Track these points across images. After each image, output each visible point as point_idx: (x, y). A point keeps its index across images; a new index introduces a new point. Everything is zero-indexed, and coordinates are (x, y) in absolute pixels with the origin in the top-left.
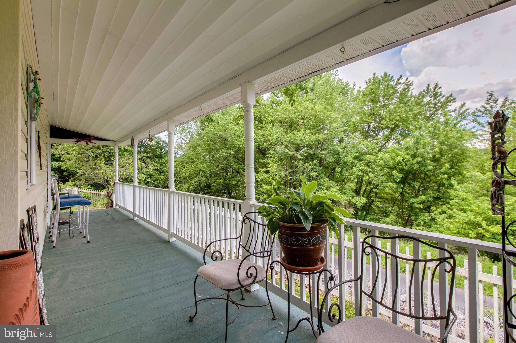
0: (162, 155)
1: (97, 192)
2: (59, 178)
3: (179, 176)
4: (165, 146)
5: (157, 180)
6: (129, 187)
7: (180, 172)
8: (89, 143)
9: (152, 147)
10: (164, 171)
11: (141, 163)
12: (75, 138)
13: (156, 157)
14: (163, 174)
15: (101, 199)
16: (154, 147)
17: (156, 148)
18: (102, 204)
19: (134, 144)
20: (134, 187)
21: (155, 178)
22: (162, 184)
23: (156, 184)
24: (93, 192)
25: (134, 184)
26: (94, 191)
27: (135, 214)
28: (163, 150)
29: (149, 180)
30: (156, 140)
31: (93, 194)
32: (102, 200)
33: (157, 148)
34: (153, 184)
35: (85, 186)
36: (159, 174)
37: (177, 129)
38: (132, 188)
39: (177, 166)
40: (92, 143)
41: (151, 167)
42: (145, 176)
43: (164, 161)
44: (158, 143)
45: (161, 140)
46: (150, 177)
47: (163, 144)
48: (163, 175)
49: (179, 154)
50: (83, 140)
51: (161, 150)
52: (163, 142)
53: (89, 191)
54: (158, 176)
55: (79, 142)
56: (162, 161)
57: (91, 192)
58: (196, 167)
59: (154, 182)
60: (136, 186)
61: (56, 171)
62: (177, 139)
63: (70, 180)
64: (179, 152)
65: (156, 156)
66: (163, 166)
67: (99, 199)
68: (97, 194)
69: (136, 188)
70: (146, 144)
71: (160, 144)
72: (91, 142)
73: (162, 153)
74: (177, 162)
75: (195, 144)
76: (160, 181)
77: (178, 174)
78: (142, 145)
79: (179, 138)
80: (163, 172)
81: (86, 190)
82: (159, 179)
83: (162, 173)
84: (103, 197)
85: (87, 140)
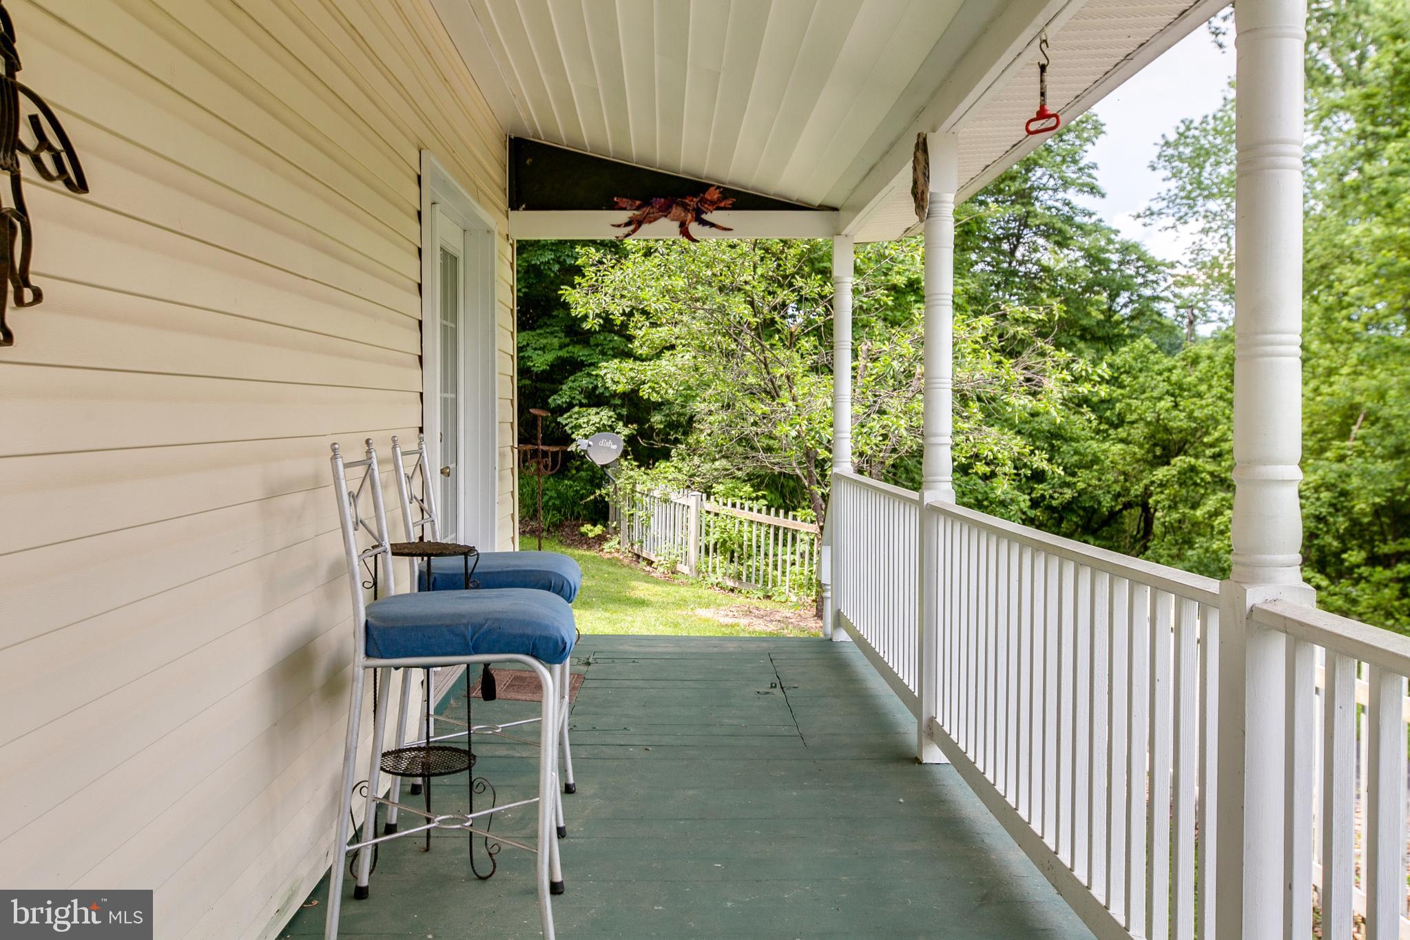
0: (1118, 323)
1: (781, 521)
2: (630, 440)
3: (1212, 445)
4: (1130, 271)
5: (1088, 466)
6: (899, 508)
7: (1217, 422)
8: (694, 228)
9: (1062, 282)
10: (1129, 418)
11: (997, 357)
12: (624, 202)
13: (1082, 338)
14: (1122, 432)
15: (797, 557)
16: (1071, 280)
17: (1085, 290)
18: (801, 586)
19: (932, 188)
20: (930, 513)
21: (1076, 452)
22: (1117, 488)
23: (1081, 485)
24: (762, 518)
25: (930, 497)
26: (768, 513)
27: (932, 720)
28: (1123, 298)
29: (1045, 465)
30: (1086, 242)
31: (763, 529)
32: (802, 565)
33: (1088, 288)
34: (1068, 485)
35: (730, 483)
36: (1098, 432)
37: (1208, 168)
38: (906, 524)
39: (1203, 388)
40: (712, 225)
41: (1053, 385)
42: (1018, 444)
43: (1129, 357)
44: (1095, 258)
45: (1110, 241)
46: (1053, 450)
47: (1121, 263)
48: (1122, 441)
49: (1214, 316)
50: (665, 211)
51: (1113, 297)
52: (1126, 249)
53: (745, 515)
54: (1094, 444)
55: (645, 227)
56: (1118, 360)
57: (754, 516)
58: (1325, 389)
59: (1074, 474)
60: (935, 510)
61: (622, 406)
62: (1205, 231)
63: (673, 452)
64: (1216, 305)
65: (1084, 329)
66: (1122, 386)
67: (789, 558)
68: (781, 532)
69: (942, 531)
70: (1035, 269)
71: (1105, 263)
72: (704, 223)
73: (1116, 317)
74: (1203, 365)
75: (1318, 249)
76: (1102, 471)
77: (1207, 433)
78: (1014, 273)
79: (1214, 225)
80: (1120, 422)
81: (734, 505)
82: (1096, 460)
83: (1116, 427)
84: (807, 548)
85: (685, 207)
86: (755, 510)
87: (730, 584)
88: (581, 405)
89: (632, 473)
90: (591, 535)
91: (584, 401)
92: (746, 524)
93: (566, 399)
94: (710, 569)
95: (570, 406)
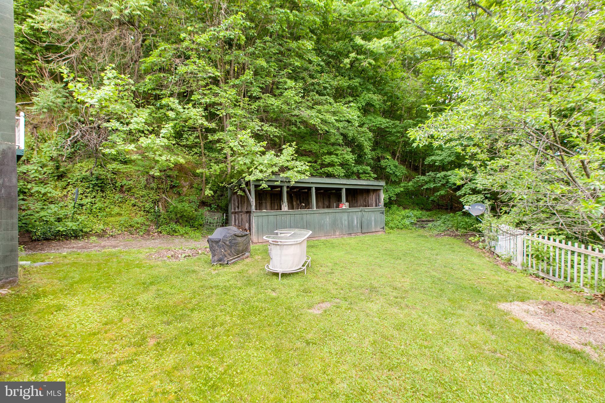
86: (557, 241)
87: (542, 275)
88: (469, 194)
89: (490, 219)
90: (473, 241)
91: (471, 193)
92: (551, 248)
93: (463, 192)
94: (530, 266)
95: (465, 195)
